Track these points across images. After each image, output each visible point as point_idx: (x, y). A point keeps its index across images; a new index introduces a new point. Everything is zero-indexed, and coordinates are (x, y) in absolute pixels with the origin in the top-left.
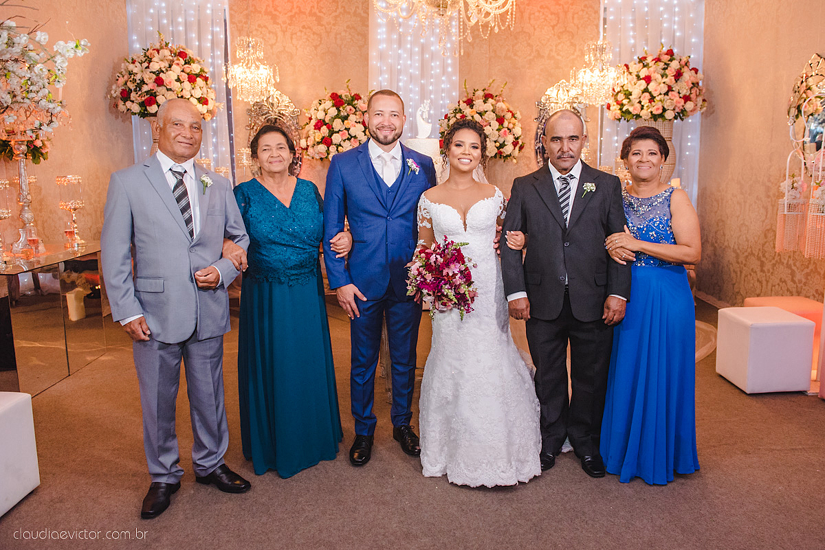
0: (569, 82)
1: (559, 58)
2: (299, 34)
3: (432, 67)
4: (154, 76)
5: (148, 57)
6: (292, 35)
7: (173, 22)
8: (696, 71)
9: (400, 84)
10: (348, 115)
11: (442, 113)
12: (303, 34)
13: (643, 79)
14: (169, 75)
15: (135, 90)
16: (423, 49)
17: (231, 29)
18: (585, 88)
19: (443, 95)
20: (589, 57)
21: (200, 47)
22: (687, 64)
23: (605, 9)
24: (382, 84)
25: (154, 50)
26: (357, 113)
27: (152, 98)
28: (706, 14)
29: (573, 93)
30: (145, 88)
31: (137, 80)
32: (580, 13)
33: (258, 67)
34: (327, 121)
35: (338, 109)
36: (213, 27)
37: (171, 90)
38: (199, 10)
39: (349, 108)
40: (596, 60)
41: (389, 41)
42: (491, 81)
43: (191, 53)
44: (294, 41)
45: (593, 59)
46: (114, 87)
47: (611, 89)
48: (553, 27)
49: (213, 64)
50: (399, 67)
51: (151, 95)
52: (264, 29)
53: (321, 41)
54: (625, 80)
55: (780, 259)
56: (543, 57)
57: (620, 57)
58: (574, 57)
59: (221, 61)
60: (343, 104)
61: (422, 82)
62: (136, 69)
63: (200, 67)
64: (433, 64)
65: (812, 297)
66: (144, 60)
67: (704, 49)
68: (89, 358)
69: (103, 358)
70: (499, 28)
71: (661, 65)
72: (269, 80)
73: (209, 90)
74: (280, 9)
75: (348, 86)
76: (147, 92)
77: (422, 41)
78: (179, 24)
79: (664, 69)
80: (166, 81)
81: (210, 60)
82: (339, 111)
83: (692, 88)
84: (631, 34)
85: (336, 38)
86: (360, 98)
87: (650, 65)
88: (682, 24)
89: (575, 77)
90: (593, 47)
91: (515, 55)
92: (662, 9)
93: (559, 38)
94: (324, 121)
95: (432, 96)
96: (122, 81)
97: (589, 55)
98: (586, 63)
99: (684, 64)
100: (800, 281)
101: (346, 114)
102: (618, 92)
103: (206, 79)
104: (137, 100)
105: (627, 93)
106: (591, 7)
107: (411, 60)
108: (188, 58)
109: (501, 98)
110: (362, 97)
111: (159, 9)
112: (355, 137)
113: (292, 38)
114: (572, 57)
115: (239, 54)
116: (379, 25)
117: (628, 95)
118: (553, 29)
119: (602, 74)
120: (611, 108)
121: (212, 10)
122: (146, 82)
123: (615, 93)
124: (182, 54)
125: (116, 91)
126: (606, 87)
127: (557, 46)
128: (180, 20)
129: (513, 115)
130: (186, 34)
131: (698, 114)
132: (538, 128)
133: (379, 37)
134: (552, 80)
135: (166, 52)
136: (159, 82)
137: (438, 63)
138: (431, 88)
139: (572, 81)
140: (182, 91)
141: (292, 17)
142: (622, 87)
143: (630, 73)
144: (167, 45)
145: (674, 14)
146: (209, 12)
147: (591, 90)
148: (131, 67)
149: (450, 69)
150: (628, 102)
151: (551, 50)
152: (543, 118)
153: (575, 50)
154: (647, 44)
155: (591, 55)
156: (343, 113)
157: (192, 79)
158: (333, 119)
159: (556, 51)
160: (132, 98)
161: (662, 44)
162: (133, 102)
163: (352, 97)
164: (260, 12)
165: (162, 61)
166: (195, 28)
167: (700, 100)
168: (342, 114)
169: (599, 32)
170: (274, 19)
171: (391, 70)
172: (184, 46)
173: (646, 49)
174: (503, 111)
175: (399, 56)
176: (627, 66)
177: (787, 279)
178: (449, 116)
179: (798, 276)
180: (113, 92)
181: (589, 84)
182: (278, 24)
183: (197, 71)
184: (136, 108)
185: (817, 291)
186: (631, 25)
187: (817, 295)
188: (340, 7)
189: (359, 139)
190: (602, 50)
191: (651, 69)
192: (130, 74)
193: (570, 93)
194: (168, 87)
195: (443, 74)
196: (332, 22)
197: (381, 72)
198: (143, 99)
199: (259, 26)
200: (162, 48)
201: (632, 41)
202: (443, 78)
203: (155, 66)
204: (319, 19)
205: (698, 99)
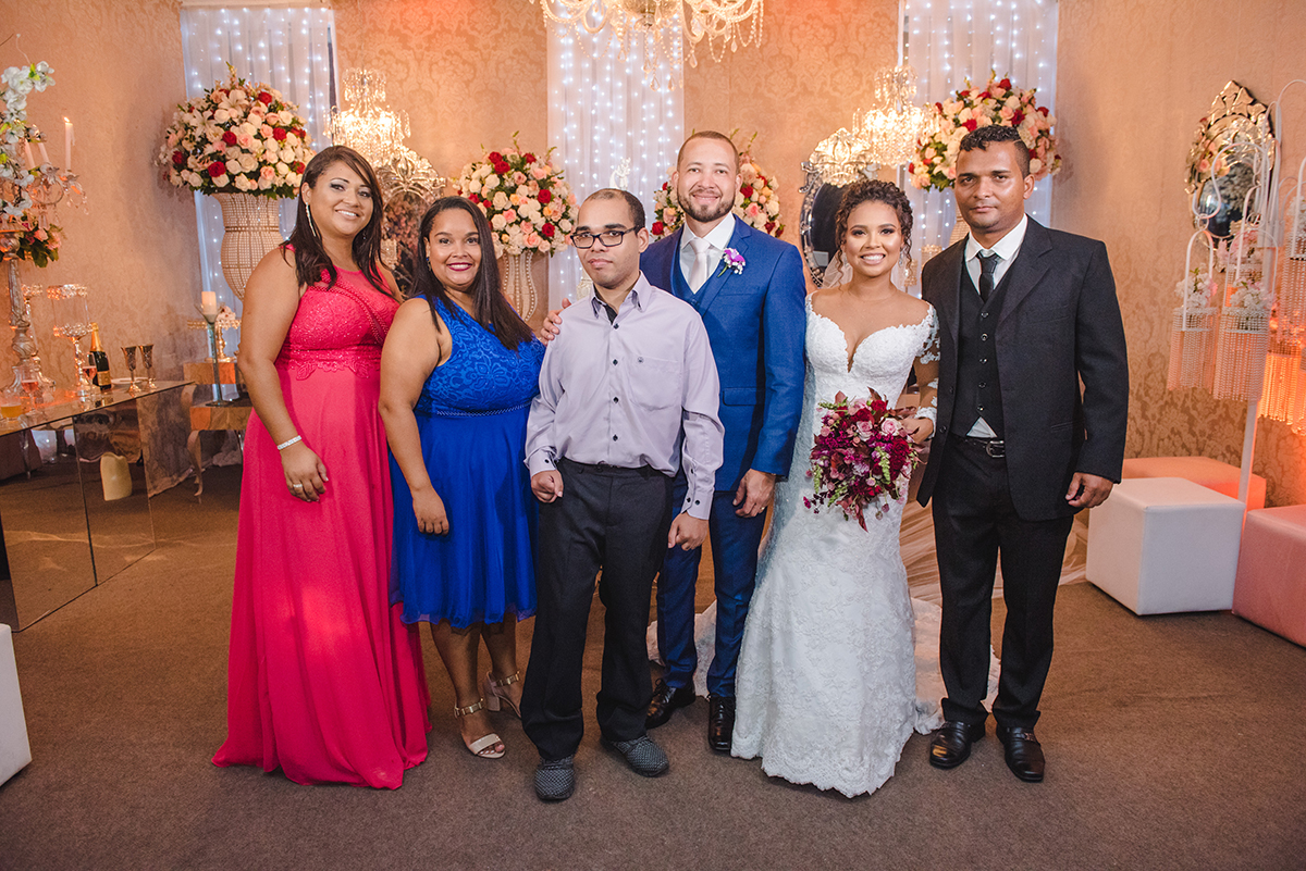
0: (851, 131)
1: (837, 94)
2: (441, 63)
3: (643, 110)
4: (222, 131)
5: (212, 102)
6: (431, 65)
7: (251, 48)
8: (1045, 112)
9: (596, 138)
10: (516, 186)
11: (659, 180)
12: (448, 64)
13: (964, 125)
14: (244, 128)
15: (195, 153)
16: (630, 83)
17: (339, 56)
18: (875, 140)
19: (661, 153)
20: (882, 92)
21: (292, 87)
22: (1031, 101)
23: (906, 19)
24: (569, 138)
25: (221, 90)
26: (530, 183)
27: (219, 165)
28: (1060, 24)
29: (858, 148)
30: (209, 149)
31: (197, 137)
32: (869, 25)
33: (377, 115)
34: (484, 195)
35: (500, 177)
36: (311, 55)
37: (247, 151)
38: (290, 30)
39: (517, 175)
40: (892, 96)
41: (578, 72)
42: (733, 130)
43: (277, 95)
44: (435, 76)
45: (887, 94)
46: (163, 149)
47: (915, 141)
48: (827, 47)
49: (312, 112)
50: (593, 112)
51: (219, 159)
52: (389, 56)
53: (475, 74)
54: (936, 127)
55: (1172, 399)
56: (811, 93)
57: (929, 92)
58: (860, 92)
59: (324, 107)
60: (508, 169)
61: (629, 134)
62: (194, 120)
63: (292, 116)
64: (644, 107)
65: (1220, 457)
66: (206, 106)
67: (1058, 78)
68: (129, 559)
69: (148, 558)
70: (739, 45)
71: (992, 103)
72: (395, 133)
73: (306, 151)
74: (411, 26)
75: (515, 142)
76: (212, 156)
77: (627, 71)
78: (259, 51)
79: (997, 109)
80: (240, 139)
81: (309, 106)
82: (502, 180)
83: (1038, 138)
84: (946, 56)
85: (497, 70)
86: (535, 160)
87: (975, 104)
88: (1024, 41)
89: (860, 123)
90: (888, 76)
91: (770, 91)
92: (993, 17)
93: (836, 64)
94: (480, 195)
95: (644, 156)
96: (174, 138)
97: (882, 88)
98: (876, 101)
99: (1026, 101)
100: (1202, 433)
101: (513, 185)
102: (926, 146)
103: (302, 135)
104: (197, 167)
105: (940, 146)
106: (885, 15)
107: (611, 101)
108: (273, 103)
109: (747, 157)
110: (537, 157)
111: (229, 30)
112: (527, 219)
113: (431, 70)
114: (856, 93)
115: (349, 95)
116: (563, 48)
117: (941, 149)
118: (827, 50)
119: (902, 117)
120: (915, 170)
121: (310, 29)
122: (210, 140)
123: (921, 148)
124: (264, 97)
125: (166, 156)
126: (907, 138)
127: (832, 76)
128: (262, 45)
129: (766, 183)
130: (271, 67)
131: (1048, 179)
132: (805, 203)
133: (562, 66)
134: (826, 128)
135: (239, 94)
136: (230, 139)
137: (652, 105)
138: (642, 143)
139: (855, 130)
140: (264, 152)
141: (430, 38)
142: (932, 137)
143: (945, 117)
144: (241, 83)
145: (1011, 25)
146: (304, 31)
147: (885, 143)
148: (187, 117)
149: (670, 114)
150: (942, 161)
151: (824, 83)
152: (812, 187)
153: (861, 83)
154: (970, 73)
155: (885, 89)
156: (509, 183)
157: (280, 134)
158: (494, 192)
159: (831, 85)
160: (190, 165)
161: (993, 71)
162: (191, 170)
163: (522, 158)
164: (382, 31)
165: (233, 107)
166: (285, 57)
167: (1051, 156)
168: (507, 184)
169: (896, 54)
170: (404, 40)
171: (581, 117)
172: (268, 84)
173: (968, 78)
174: (750, 176)
175: (594, 95)
176: (939, 106)
177: (1181, 430)
178: (669, 185)
179: (1201, 425)
180: (161, 156)
181: (882, 133)
182: (410, 49)
183: (288, 122)
184: (196, 180)
185: (1228, 447)
186: (946, 43)
187: (1228, 455)
188: (502, 20)
189: (533, 222)
190: (901, 81)
191: (977, 110)
192: (187, 129)
193: (853, 149)
194: (243, 147)
195: (661, 123)
196: (492, 44)
197: (566, 121)
198: (206, 165)
199: (381, 52)
200: (233, 88)
201: (948, 68)
202: (661, 128)
203: (223, 115)
204: (471, 40)
205: (1048, 155)
